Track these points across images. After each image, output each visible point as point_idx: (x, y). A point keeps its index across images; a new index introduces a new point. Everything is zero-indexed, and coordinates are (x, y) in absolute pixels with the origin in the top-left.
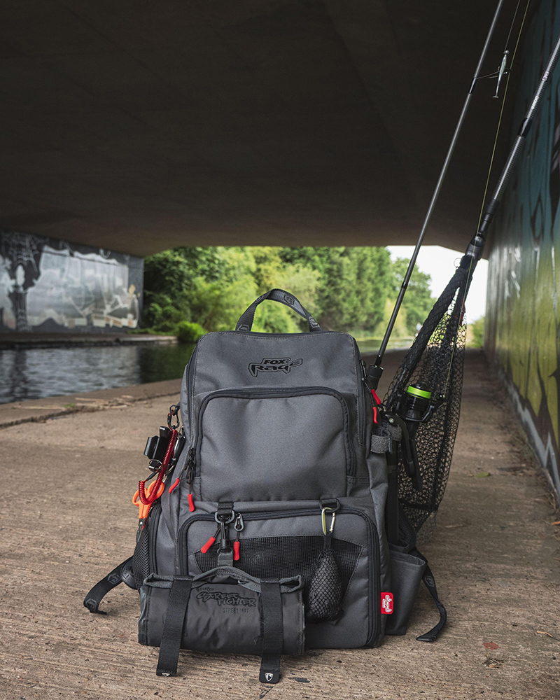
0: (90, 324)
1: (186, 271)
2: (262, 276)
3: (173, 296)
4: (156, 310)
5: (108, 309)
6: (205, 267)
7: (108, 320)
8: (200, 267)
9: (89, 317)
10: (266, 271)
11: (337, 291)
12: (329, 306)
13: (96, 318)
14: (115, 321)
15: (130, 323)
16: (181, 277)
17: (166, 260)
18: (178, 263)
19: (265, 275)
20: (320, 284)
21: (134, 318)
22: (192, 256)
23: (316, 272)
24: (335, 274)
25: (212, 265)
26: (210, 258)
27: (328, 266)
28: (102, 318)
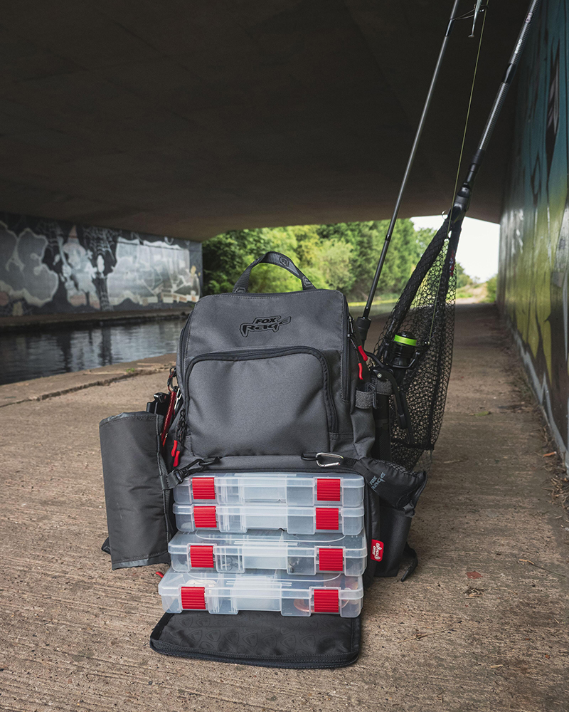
0: (160, 301)
1: (237, 251)
2: (303, 251)
3: (228, 274)
4: (214, 286)
5: (175, 288)
6: (253, 246)
7: (175, 297)
8: (249, 247)
9: (159, 296)
10: (306, 247)
11: (368, 261)
12: (361, 274)
13: (165, 296)
14: (181, 298)
15: (193, 298)
16: (233, 256)
17: (220, 243)
18: (230, 244)
19: (306, 250)
20: (353, 256)
21: (197, 294)
22: (242, 238)
23: (349, 244)
24: (366, 245)
25: (258, 244)
26: (256, 238)
27: (359, 239)
28: (170, 296)
